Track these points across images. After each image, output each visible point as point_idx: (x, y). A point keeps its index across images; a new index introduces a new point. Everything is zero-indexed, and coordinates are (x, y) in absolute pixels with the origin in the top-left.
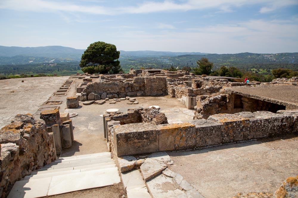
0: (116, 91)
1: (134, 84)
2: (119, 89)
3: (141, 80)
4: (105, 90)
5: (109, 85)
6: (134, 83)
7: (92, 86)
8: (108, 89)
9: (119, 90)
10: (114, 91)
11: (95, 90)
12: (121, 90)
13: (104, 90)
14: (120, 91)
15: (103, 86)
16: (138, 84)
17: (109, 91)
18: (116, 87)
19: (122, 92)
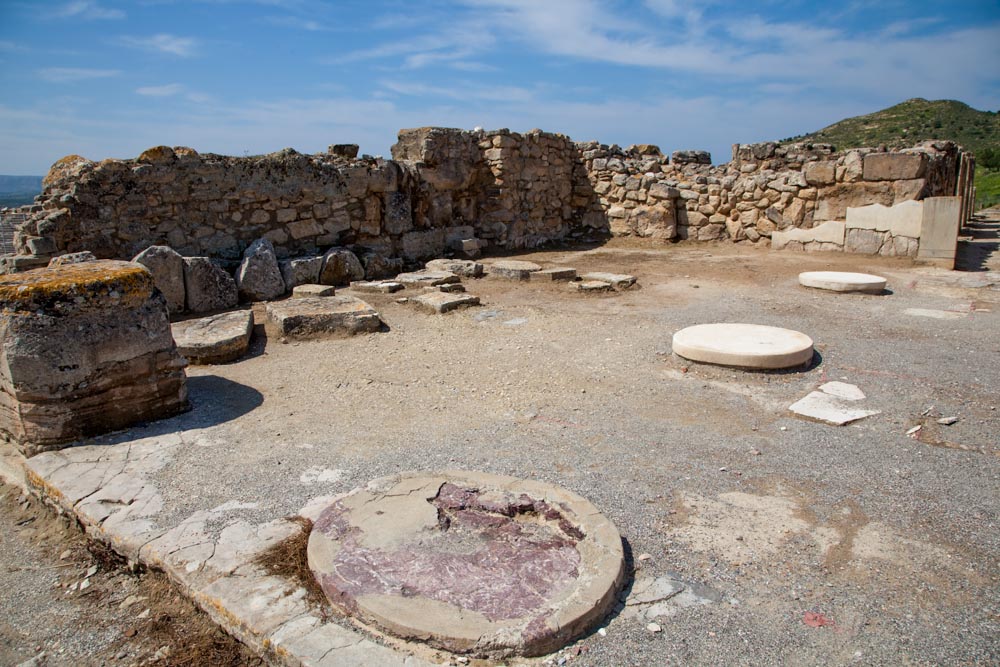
0: (328, 225)
1: (429, 176)
2: (349, 208)
3: (458, 144)
4: (247, 215)
5: (275, 174)
6: (427, 165)
7: (130, 185)
8: (273, 214)
9: (353, 218)
10: (315, 228)
11: (165, 227)
12: (362, 219)
13: (237, 217)
14: (356, 224)
15: (231, 180)
16: (447, 175)
17: (283, 225)
18: (331, 190)
19: (368, 229)
